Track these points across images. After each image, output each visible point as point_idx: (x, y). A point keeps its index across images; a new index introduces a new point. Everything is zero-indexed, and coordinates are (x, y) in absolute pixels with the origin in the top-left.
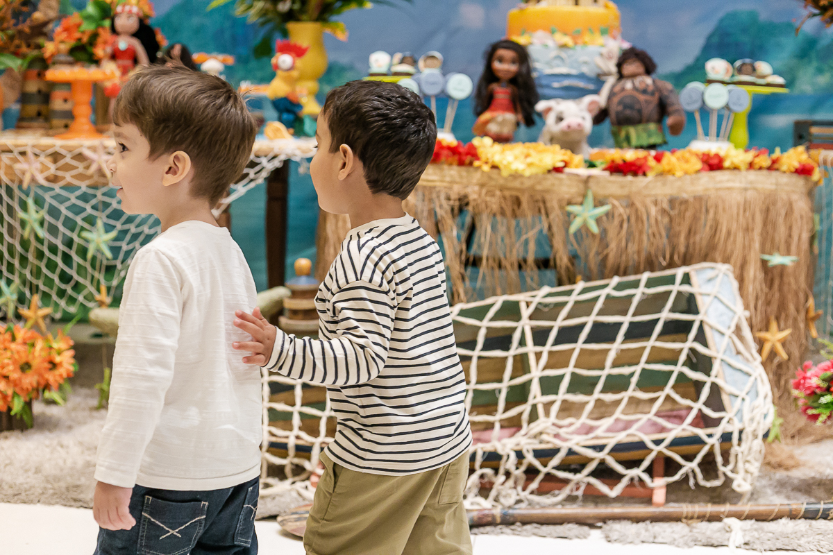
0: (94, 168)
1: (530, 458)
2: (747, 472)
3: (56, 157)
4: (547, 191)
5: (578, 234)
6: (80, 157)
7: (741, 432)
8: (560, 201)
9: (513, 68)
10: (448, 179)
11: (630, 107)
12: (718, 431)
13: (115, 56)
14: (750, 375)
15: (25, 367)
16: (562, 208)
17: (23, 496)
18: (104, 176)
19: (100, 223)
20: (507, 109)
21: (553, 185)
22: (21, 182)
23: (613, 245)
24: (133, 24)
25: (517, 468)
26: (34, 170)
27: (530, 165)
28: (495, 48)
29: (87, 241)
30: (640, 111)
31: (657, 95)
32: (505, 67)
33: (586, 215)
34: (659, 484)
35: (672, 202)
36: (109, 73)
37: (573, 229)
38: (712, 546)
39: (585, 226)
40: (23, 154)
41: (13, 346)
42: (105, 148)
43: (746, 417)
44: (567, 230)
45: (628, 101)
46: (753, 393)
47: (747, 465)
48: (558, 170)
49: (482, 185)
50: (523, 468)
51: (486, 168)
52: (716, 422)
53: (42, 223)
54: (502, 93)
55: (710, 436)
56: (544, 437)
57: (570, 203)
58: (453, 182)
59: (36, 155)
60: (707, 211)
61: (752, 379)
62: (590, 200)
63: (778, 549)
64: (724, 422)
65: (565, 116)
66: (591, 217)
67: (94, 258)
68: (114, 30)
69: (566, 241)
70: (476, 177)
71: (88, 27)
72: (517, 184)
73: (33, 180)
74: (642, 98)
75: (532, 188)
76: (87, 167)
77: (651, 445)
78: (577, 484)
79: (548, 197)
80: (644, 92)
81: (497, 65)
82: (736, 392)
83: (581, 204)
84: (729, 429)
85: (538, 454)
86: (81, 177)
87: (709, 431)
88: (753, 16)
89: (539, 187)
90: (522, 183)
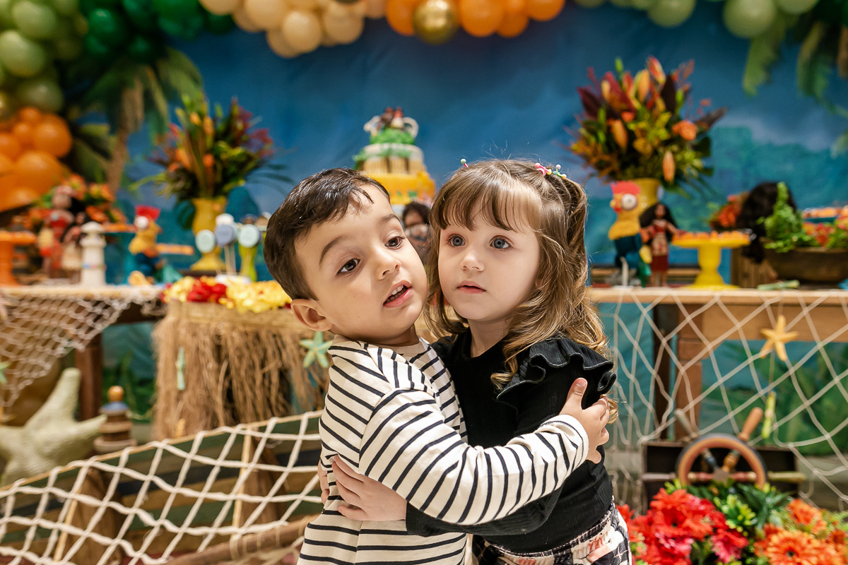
4: (282, 326)
5: (311, 369)
8: (293, 336)
10: (209, 316)
16: (295, 342)
21: (287, 321)
27: (261, 302)
33: (316, 350)
37: (306, 363)
39: (316, 360)
44: (301, 364)
51: (230, 305)
57: (303, 338)
58: (211, 319)
66: (320, 351)
75: (269, 324)
79: (282, 332)
83: (312, 339)
89: (275, 323)
90: (261, 319)
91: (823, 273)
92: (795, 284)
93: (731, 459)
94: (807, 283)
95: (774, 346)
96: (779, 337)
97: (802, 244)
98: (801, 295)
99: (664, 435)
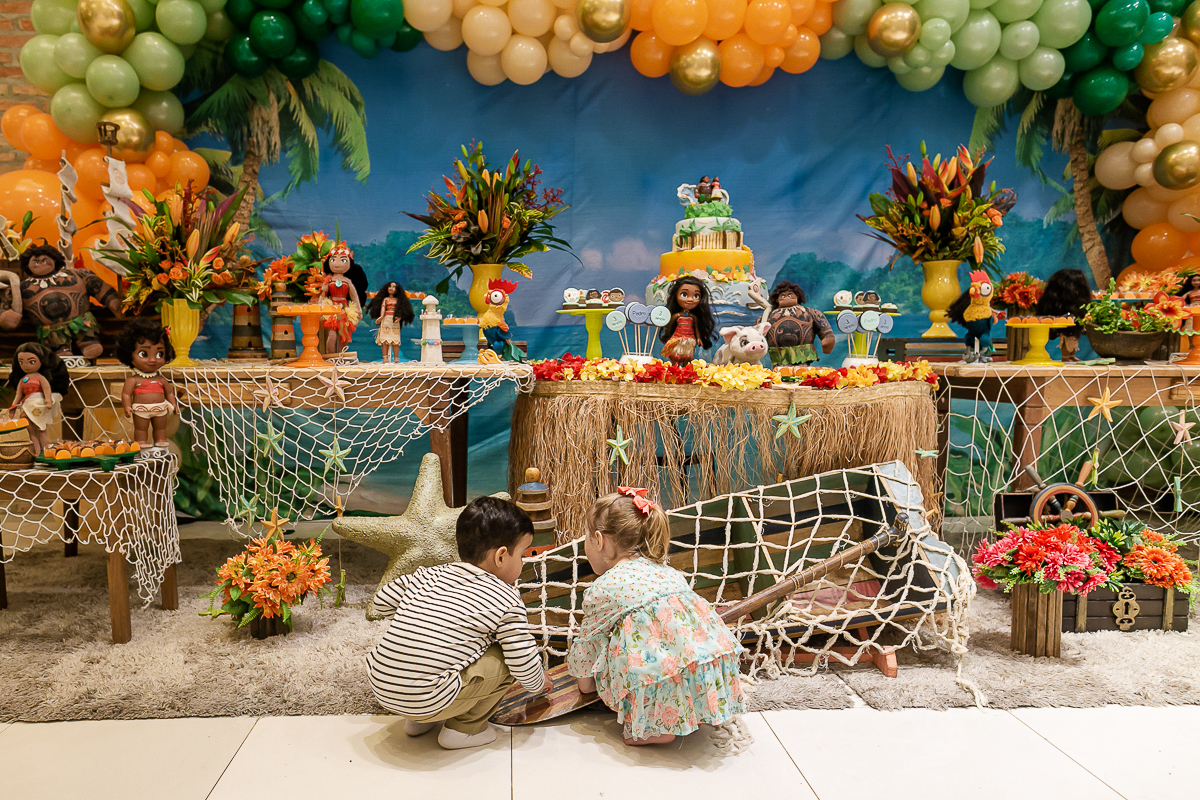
0: (329, 391)
1: (783, 636)
2: (960, 635)
3: (292, 382)
4: (757, 404)
5: (781, 439)
6: (316, 382)
7: (953, 602)
8: (768, 412)
9: (696, 300)
10: (668, 395)
11: (791, 331)
12: (934, 603)
13: (331, 293)
14: (947, 555)
15: (291, 576)
16: (770, 417)
17: (327, 707)
18: (338, 398)
19: (336, 442)
20: (689, 335)
21: (763, 398)
22: (260, 406)
23: (810, 450)
24: (345, 265)
25: (775, 645)
26: (272, 395)
27: (747, 381)
28: (679, 283)
29: (323, 457)
30: (798, 334)
31: (812, 321)
32: (688, 299)
33: (790, 422)
34: (889, 651)
35: (856, 408)
36: (324, 307)
37: (778, 434)
38: (962, 707)
39: (789, 432)
40: (262, 380)
41: (276, 557)
42: (339, 373)
43: (955, 589)
44: (772, 437)
45: (788, 326)
46: (953, 568)
47: (961, 630)
48: (765, 385)
49: (701, 400)
50: (779, 645)
51: (705, 385)
52: (930, 596)
53: (280, 444)
54: (685, 321)
55: (927, 607)
56: (791, 617)
57: (777, 414)
58: (673, 397)
59: (274, 381)
60: (881, 416)
61: (949, 557)
62: (794, 411)
63: (1019, 706)
64: (936, 594)
65: (748, 339)
66: (794, 424)
67: (331, 471)
68: (327, 269)
69: (771, 447)
70: (698, 393)
71: (298, 268)
72: (731, 398)
73: (272, 403)
74: (800, 323)
75: (744, 401)
76: (324, 392)
77: (880, 618)
78: (822, 657)
79: (758, 408)
80: (801, 318)
81: (682, 297)
82: (939, 570)
83: (786, 414)
84: (943, 600)
85: (789, 630)
86: (317, 400)
87: (926, 602)
88: (812, 257)
89: (751, 401)
90: (735, 397)
91: (1135, 351)
92: (1113, 360)
93: (1071, 503)
94: (1123, 360)
95: (1101, 409)
96: (1105, 404)
97: (1123, 328)
98: (1120, 369)
99: (1014, 486)
